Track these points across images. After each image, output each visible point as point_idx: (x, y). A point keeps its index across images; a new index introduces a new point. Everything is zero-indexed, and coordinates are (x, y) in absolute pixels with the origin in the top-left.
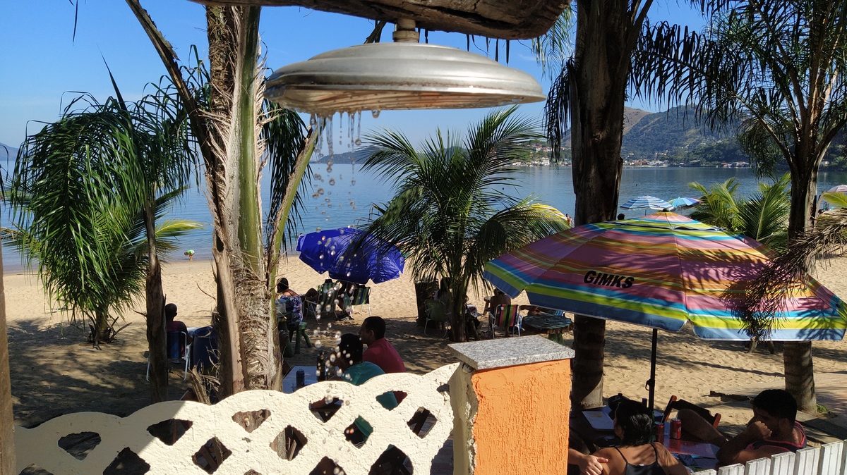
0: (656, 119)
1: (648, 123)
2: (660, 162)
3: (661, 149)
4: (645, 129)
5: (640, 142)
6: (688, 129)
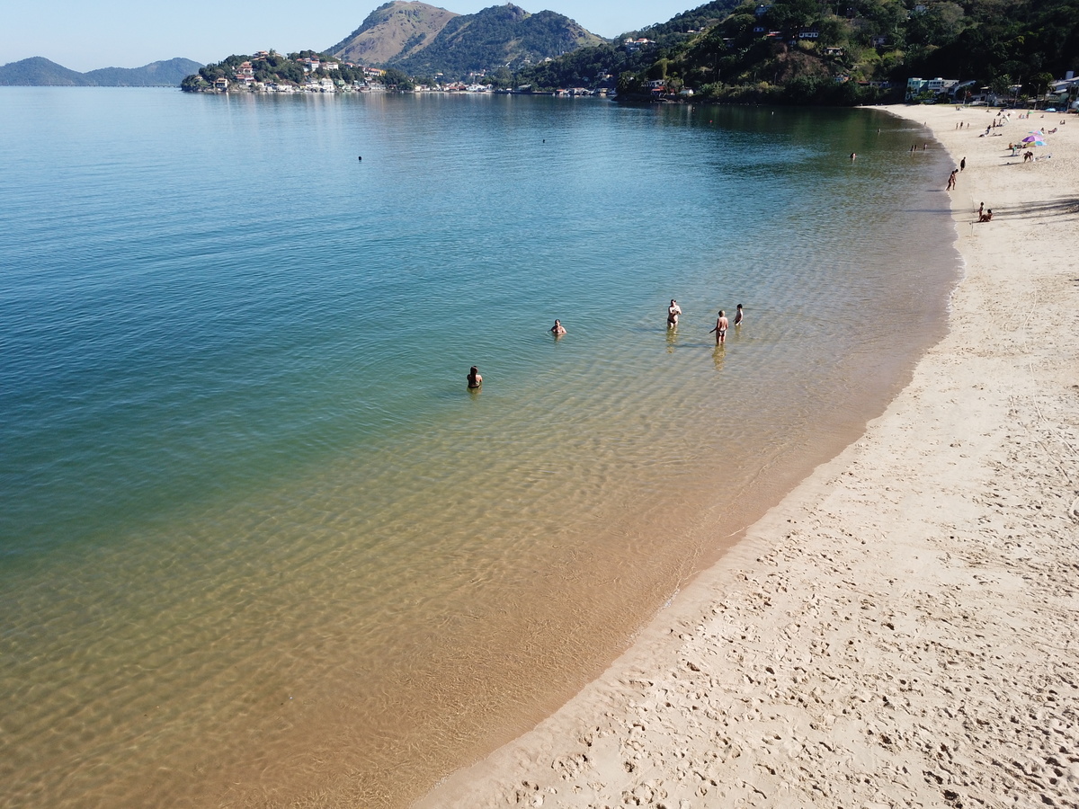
2: (482, 87)
3: (477, 67)
6: (508, 40)
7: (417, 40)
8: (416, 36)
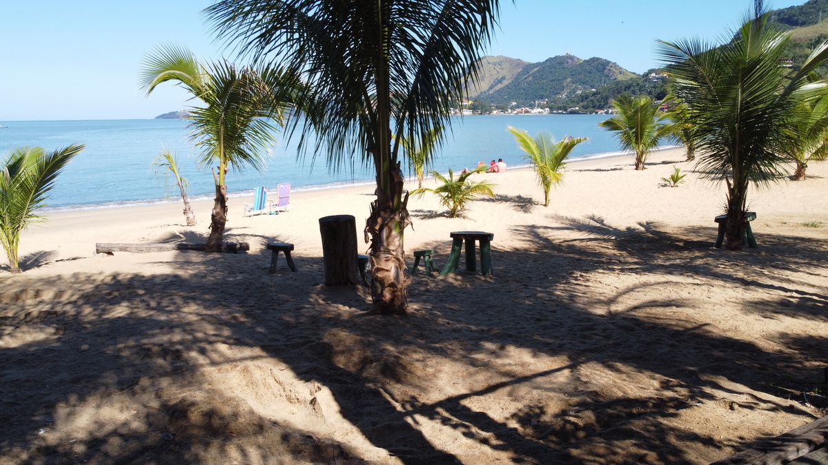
0: (536, 69)
1: (528, 72)
2: (541, 110)
3: (542, 97)
4: (526, 78)
5: (522, 91)
6: (565, 78)
7: (500, 81)
8: (499, 78)
